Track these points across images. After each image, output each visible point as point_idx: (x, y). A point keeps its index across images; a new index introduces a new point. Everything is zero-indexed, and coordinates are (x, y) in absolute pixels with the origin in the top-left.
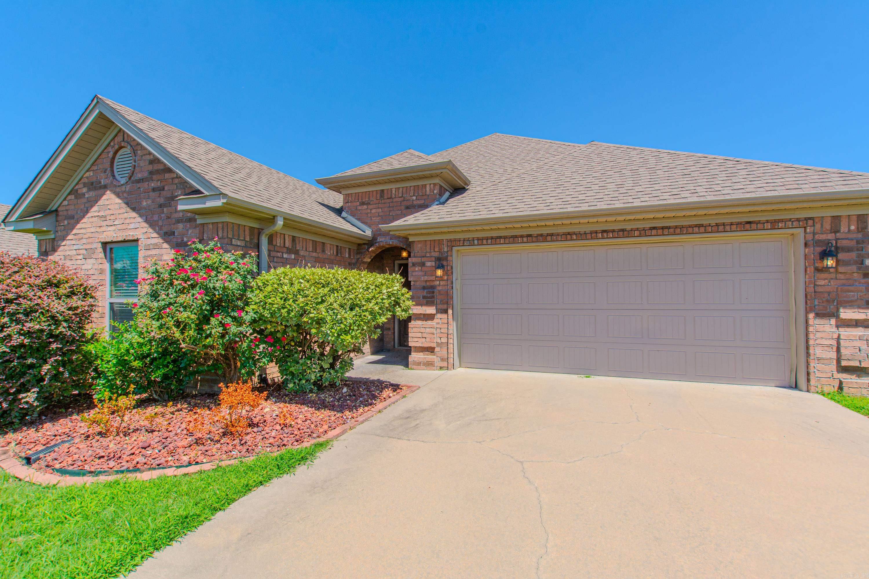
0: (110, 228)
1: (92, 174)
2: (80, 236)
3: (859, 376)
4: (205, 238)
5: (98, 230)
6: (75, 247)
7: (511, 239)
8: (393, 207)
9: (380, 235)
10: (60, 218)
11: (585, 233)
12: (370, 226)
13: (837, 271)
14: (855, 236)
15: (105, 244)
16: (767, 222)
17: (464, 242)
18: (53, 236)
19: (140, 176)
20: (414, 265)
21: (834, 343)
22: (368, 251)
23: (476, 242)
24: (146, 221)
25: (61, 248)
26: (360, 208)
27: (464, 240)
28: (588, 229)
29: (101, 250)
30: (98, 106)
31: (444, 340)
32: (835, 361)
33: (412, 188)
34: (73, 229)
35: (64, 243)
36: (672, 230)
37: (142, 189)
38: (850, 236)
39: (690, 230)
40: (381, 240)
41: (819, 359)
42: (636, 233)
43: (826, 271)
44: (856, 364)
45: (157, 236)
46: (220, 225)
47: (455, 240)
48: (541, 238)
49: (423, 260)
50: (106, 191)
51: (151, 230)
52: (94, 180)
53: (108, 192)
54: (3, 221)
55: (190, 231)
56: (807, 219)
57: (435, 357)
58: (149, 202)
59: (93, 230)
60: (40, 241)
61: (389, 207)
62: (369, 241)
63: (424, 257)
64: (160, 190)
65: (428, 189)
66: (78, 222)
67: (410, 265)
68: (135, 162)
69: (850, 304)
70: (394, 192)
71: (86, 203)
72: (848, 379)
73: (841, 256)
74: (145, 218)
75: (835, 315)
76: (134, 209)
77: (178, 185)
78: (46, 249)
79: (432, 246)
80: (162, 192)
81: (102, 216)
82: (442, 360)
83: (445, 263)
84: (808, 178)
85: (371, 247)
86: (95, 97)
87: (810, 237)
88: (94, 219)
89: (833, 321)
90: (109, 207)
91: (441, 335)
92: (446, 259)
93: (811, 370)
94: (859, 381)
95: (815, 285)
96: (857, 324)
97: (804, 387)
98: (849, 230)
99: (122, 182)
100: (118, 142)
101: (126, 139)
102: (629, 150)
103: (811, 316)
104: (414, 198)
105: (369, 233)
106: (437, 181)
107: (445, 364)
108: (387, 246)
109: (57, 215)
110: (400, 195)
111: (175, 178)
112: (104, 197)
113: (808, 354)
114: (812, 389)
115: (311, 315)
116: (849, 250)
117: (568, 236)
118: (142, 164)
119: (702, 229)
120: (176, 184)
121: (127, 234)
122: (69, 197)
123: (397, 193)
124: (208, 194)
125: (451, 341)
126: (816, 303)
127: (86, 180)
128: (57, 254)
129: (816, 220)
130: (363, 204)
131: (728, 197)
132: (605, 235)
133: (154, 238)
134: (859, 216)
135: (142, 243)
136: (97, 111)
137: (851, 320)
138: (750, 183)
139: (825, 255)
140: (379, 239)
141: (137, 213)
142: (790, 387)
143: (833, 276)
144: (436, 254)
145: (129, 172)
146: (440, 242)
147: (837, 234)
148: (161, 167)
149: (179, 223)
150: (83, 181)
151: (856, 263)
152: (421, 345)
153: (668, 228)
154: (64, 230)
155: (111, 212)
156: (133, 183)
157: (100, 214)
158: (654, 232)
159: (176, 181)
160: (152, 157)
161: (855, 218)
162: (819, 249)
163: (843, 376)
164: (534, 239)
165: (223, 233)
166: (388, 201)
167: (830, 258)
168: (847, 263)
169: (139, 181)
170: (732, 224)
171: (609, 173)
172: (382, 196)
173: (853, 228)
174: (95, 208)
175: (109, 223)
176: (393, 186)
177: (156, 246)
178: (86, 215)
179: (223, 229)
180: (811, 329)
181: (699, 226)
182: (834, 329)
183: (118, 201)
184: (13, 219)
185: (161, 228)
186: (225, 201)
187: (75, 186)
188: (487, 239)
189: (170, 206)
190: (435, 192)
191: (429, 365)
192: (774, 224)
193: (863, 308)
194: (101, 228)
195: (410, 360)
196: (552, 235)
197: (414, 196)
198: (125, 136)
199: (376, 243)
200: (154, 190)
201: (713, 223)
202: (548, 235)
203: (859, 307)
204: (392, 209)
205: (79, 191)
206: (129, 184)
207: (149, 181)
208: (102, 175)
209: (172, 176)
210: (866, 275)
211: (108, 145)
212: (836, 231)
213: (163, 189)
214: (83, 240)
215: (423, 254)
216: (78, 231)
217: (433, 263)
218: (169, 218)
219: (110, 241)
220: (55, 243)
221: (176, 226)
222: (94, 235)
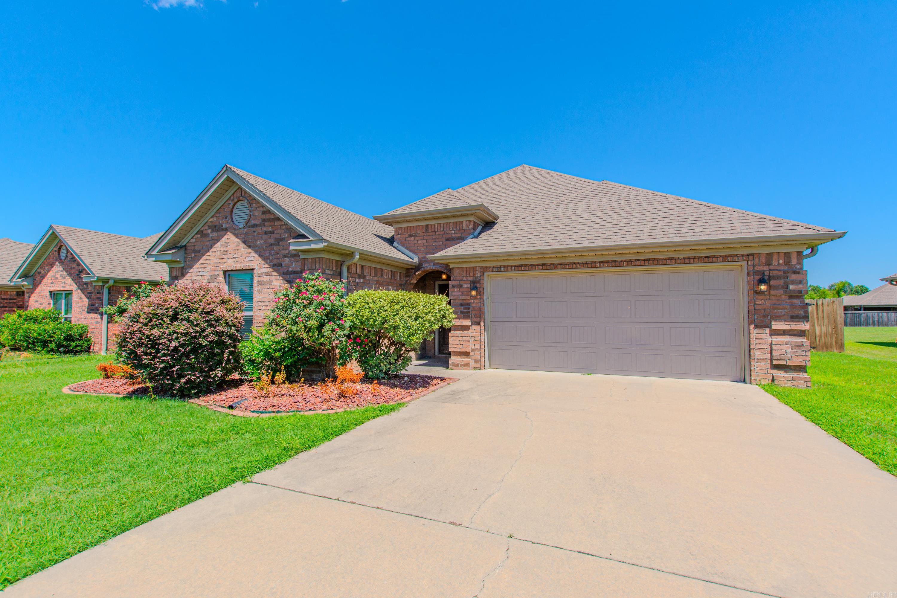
0: (230, 260)
1: (215, 220)
2: (205, 265)
3: (786, 372)
4: (306, 269)
6: (201, 274)
7: (530, 267)
8: (436, 239)
9: (425, 262)
10: (188, 252)
11: (587, 263)
12: (416, 254)
13: (769, 294)
14: (782, 268)
15: (225, 272)
16: (720, 256)
17: (493, 269)
18: (182, 265)
19: (254, 222)
20: (453, 286)
21: (768, 347)
22: (415, 275)
23: (502, 269)
24: (260, 255)
25: (189, 274)
26: (408, 239)
27: (493, 268)
28: (589, 260)
29: (223, 276)
30: (227, 172)
31: (477, 346)
32: (769, 361)
33: (451, 224)
34: (200, 260)
35: (191, 270)
36: (651, 262)
37: (256, 232)
38: (779, 268)
39: (665, 262)
40: (426, 265)
41: (758, 359)
42: (625, 264)
43: (763, 294)
44: (784, 363)
45: (269, 267)
46: (317, 260)
47: (486, 267)
48: (553, 267)
49: (461, 282)
50: (227, 233)
51: (263, 262)
52: (217, 224)
53: (229, 234)
54: (146, 254)
55: (294, 264)
56: (748, 255)
57: (470, 360)
58: (262, 242)
59: (216, 261)
60: (171, 269)
61: (433, 239)
62: (415, 266)
63: (461, 280)
64: (271, 233)
65: (464, 225)
66: (203, 255)
67: (450, 286)
68: (251, 212)
69: (779, 318)
70: (436, 227)
71: (210, 241)
72: (778, 374)
73: (772, 283)
74: (258, 253)
75: (768, 326)
76: (250, 247)
77: (286, 230)
78: (176, 275)
79: (468, 272)
80: (272, 235)
81: (224, 251)
82: (476, 362)
83: (478, 285)
84: (750, 224)
85: (417, 271)
86: (224, 166)
87: (751, 268)
88: (216, 253)
89: (767, 331)
90: (229, 245)
91: (475, 342)
92: (479, 282)
93: (752, 368)
94: (786, 375)
95: (755, 304)
96: (784, 333)
97: (749, 381)
98: (779, 264)
99: (241, 227)
100: (237, 197)
101: (243, 195)
102: (631, 191)
103: (752, 327)
104: (453, 232)
105: (416, 260)
106: (472, 218)
107: (478, 365)
108: (431, 271)
109: (186, 249)
110: (442, 230)
111: (283, 225)
112: (225, 237)
113: (750, 356)
114: (753, 381)
115: (391, 323)
116: (778, 278)
117: (573, 265)
118: (256, 214)
119: (673, 261)
120: (283, 229)
121: (244, 265)
122: (196, 236)
123: (439, 228)
124: (313, 239)
125: (483, 347)
126: (756, 317)
127: (211, 224)
128: (185, 278)
129: (755, 256)
130: (411, 236)
131: (689, 239)
132: (602, 265)
133: (266, 268)
134: (785, 253)
135: (256, 272)
136: (226, 176)
137: (780, 330)
138: (709, 227)
139: (761, 281)
140: (424, 265)
141: (252, 250)
142: (740, 381)
143: (768, 297)
144: (471, 278)
145: (246, 218)
146: (474, 268)
147: (771, 266)
148: (272, 217)
149: (285, 257)
150: (207, 224)
151: (783, 288)
152: (459, 350)
153: (649, 260)
154: (192, 260)
155: (231, 248)
156: (249, 227)
157: (222, 249)
158: (638, 263)
159: (284, 227)
160: (264, 209)
161: (782, 255)
162: (757, 277)
163: (775, 372)
164: (548, 267)
165: (319, 265)
166: (432, 234)
167: (763, 284)
168: (776, 288)
169: (253, 226)
170: (695, 258)
171: (610, 213)
172: (427, 230)
173: (781, 262)
174: (218, 245)
175: (229, 256)
176: (436, 222)
177: (267, 274)
178: (210, 249)
179: (320, 263)
180: (751, 337)
181: (671, 259)
182: (769, 337)
183: (236, 240)
184: (155, 252)
185: (271, 261)
186: (326, 244)
187: (201, 228)
188: (511, 266)
189: (279, 245)
190: (470, 227)
191: (465, 366)
192: (725, 258)
193: (788, 321)
194: (223, 260)
195: (450, 362)
196: (561, 264)
197: (453, 230)
198: (243, 192)
199: (421, 268)
200: (266, 233)
201: (681, 256)
202: (558, 264)
203: (785, 321)
204: (435, 240)
205: (204, 232)
206: (246, 228)
207: (262, 227)
208: (223, 220)
209: (280, 223)
210: (791, 297)
211: (229, 199)
212: (769, 264)
213: (274, 233)
214: (207, 268)
215: (461, 278)
216: (203, 262)
217: (469, 286)
218: (278, 253)
219: (231, 269)
220: (184, 271)
221: (283, 259)
222: (216, 265)
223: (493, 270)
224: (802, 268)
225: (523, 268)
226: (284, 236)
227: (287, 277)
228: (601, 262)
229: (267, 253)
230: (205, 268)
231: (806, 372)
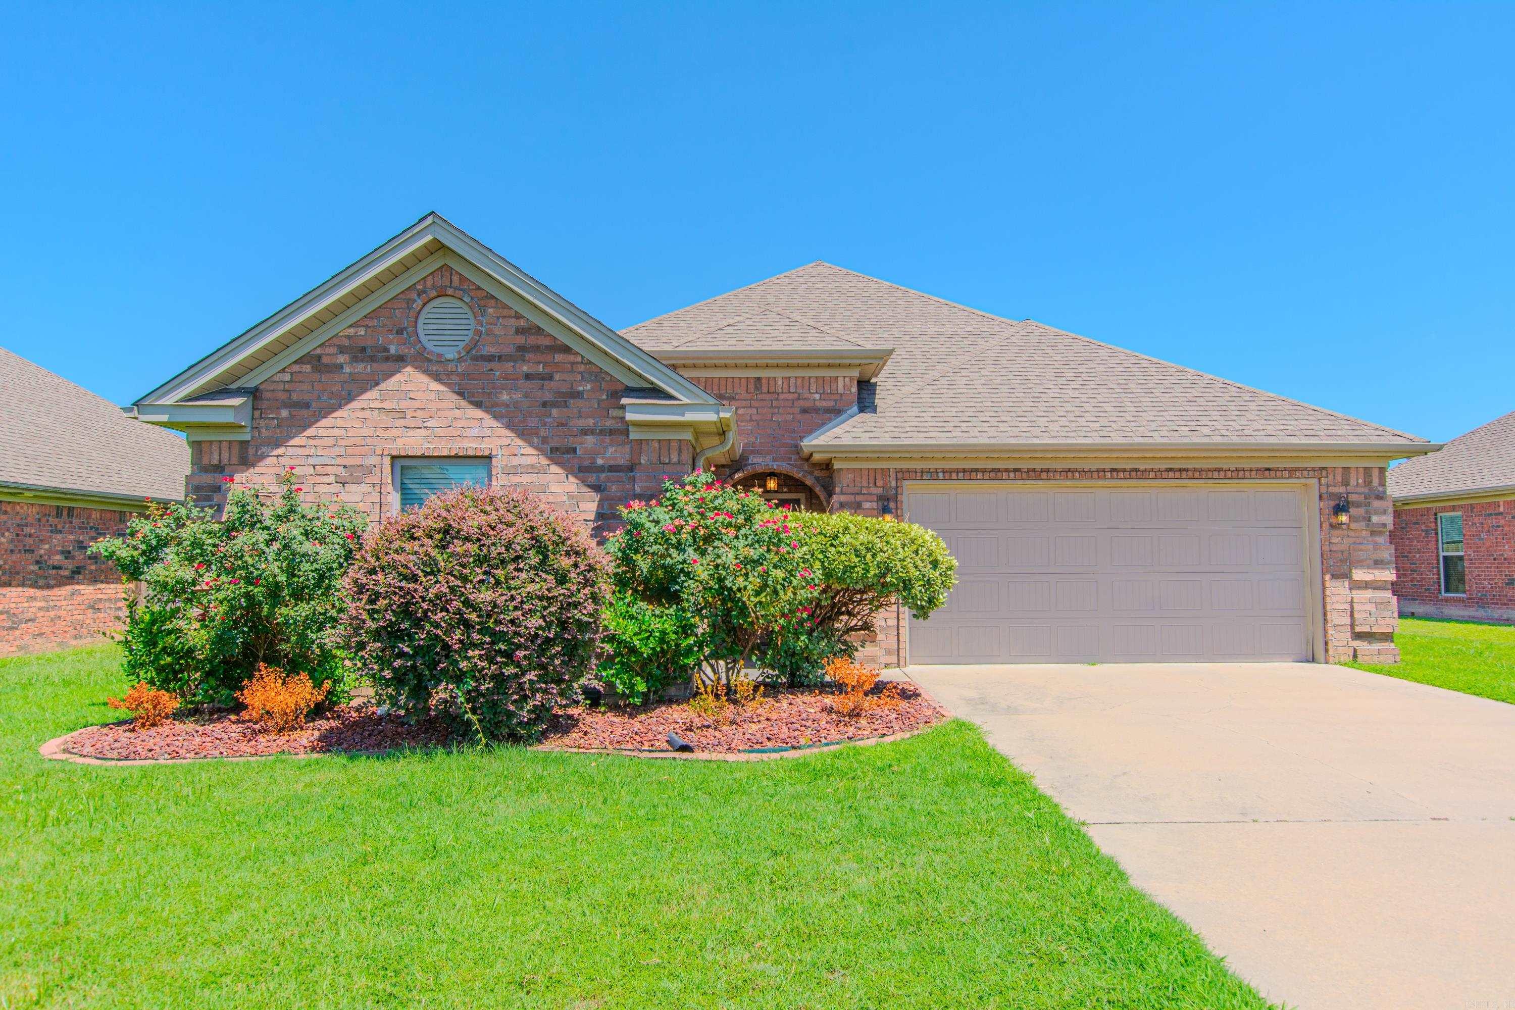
0: (412, 433)
1: (363, 333)
2: (330, 442)
3: (1369, 643)
4: (643, 462)
5: (380, 432)
6: (312, 461)
7: (992, 474)
8: (778, 408)
9: (752, 452)
10: (265, 404)
11: (1090, 471)
13: (1349, 528)
14: (1362, 490)
15: (394, 458)
16: (1286, 469)
17: (922, 474)
18: (248, 437)
19: (493, 350)
21: (1348, 607)
23: (941, 475)
24: (509, 426)
25: (269, 461)
27: (922, 472)
28: (1095, 465)
29: (387, 469)
30: (432, 228)
31: (892, 622)
32: (1349, 628)
33: (812, 381)
34: (310, 426)
35: (280, 451)
36: (1190, 473)
37: (498, 373)
38: (1360, 490)
39: (1210, 474)
40: (755, 461)
41: (1336, 626)
42: (1152, 475)
43: (1340, 528)
44: (1366, 629)
45: (535, 452)
46: (674, 445)
47: (908, 471)
48: (1033, 474)
49: (859, 498)
50: (404, 368)
51: (520, 442)
52: (369, 342)
53: (409, 369)
54: (136, 404)
55: (611, 450)
56: (1321, 469)
57: (877, 649)
58: (518, 396)
59: (365, 432)
63: (858, 494)
64: (543, 379)
65: (840, 383)
66: (323, 415)
68: (481, 325)
69: (1360, 564)
70: (780, 383)
71: (346, 382)
72: (1361, 645)
73: (1352, 511)
74: (505, 420)
75: (1347, 576)
76: (478, 405)
77: (587, 376)
78: (220, 461)
79: (872, 478)
80: (547, 383)
81: (393, 410)
82: (889, 652)
83: (893, 505)
84: (1319, 423)
85: (737, 471)
86: (429, 215)
87: (1324, 489)
88: (367, 414)
89: (1346, 583)
90: (410, 395)
91: (887, 615)
92: (894, 498)
93: (1329, 638)
94: (1370, 648)
95: (1330, 543)
96: (1366, 585)
97: (1322, 659)
98: (1358, 483)
99: (449, 356)
100: (434, 287)
101: (456, 283)
103: (1328, 577)
104: (817, 396)
107: (894, 659)
108: (763, 472)
109: (258, 399)
110: (792, 390)
111: (577, 363)
112: (398, 377)
113: (1325, 621)
114: (1331, 660)
116: (1358, 505)
117: (1068, 473)
118: (498, 331)
119: (1222, 474)
120: (580, 373)
121: (460, 445)
122: (296, 368)
123: (785, 386)
124: (689, 402)
125: (903, 623)
126: (1331, 563)
127: (347, 342)
128: (251, 470)
129: (1329, 471)
132: (1115, 474)
133: (529, 456)
134: (1365, 469)
135: (500, 463)
136: (429, 238)
137: (1361, 581)
138: (1266, 423)
139: (1338, 509)
140: (752, 459)
141: (487, 412)
142: (1308, 661)
143: (1345, 533)
144: (879, 491)
145: (465, 338)
146: (885, 472)
147: (1348, 488)
148: (547, 342)
149: (586, 434)
150: (338, 342)
151: (1364, 518)
153: (1187, 470)
154: (279, 426)
155: (416, 404)
156: (475, 359)
157: (386, 405)
158: (1171, 474)
159: (582, 368)
160: (522, 323)
161: (1361, 470)
162: (1332, 503)
163: (1357, 643)
164: (1024, 475)
165: (680, 455)
166: (768, 397)
167: (1343, 514)
168: (1357, 520)
169: (490, 358)
170: (1251, 470)
172: (757, 388)
173: (1360, 481)
174: (373, 394)
175: (410, 422)
176: (779, 374)
177: (532, 469)
178: (347, 404)
180: (1328, 592)
181: (1219, 470)
182: (1348, 592)
183: (434, 386)
184: (169, 400)
185: (544, 440)
187: (315, 348)
188: (957, 471)
189: (566, 407)
192: (1292, 473)
194: (391, 430)
196: (1048, 471)
197: (816, 393)
198: (456, 278)
199: (746, 465)
200: (528, 377)
201: (1233, 467)
202: (1042, 471)
203: (1368, 568)
204: (776, 410)
205: (325, 360)
206: (465, 361)
207: (515, 361)
208: (391, 337)
209: (571, 358)
210: (1373, 533)
211: (409, 289)
212: (1347, 485)
213: (551, 378)
214: (337, 449)
215: (856, 490)
216: (321, 433)
217: (875, 505)
218: (563, 425)
219: (419, 454)
220: (251, 451)
221: (579, 439)
222: (369, 441)
223: (922, 476)
224: (1385, 492)
225: (980, 475)
226: (581, 389)
227: (592, 478)
228: (1113, 470)
229: (533, 422)
230: (325, 447)
231: (1392, 641)
